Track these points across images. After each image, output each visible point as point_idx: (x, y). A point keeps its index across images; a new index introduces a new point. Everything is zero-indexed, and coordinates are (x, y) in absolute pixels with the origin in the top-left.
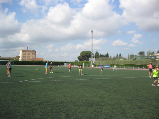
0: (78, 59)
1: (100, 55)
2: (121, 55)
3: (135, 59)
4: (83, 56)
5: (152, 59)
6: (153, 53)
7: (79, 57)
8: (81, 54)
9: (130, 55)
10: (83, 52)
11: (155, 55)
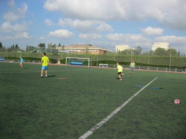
2: (18, 46)
3: (36, 51)
5: (53, 53)
6: (54, 46)
9: (28, 46)
11: (56, 48)
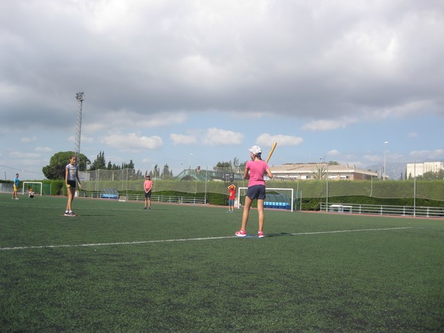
0: (44, 173)
1: (110, 165)
4: (58, 167)
7: (48, 167)
8: (52, 158)
10: (60, 153)
